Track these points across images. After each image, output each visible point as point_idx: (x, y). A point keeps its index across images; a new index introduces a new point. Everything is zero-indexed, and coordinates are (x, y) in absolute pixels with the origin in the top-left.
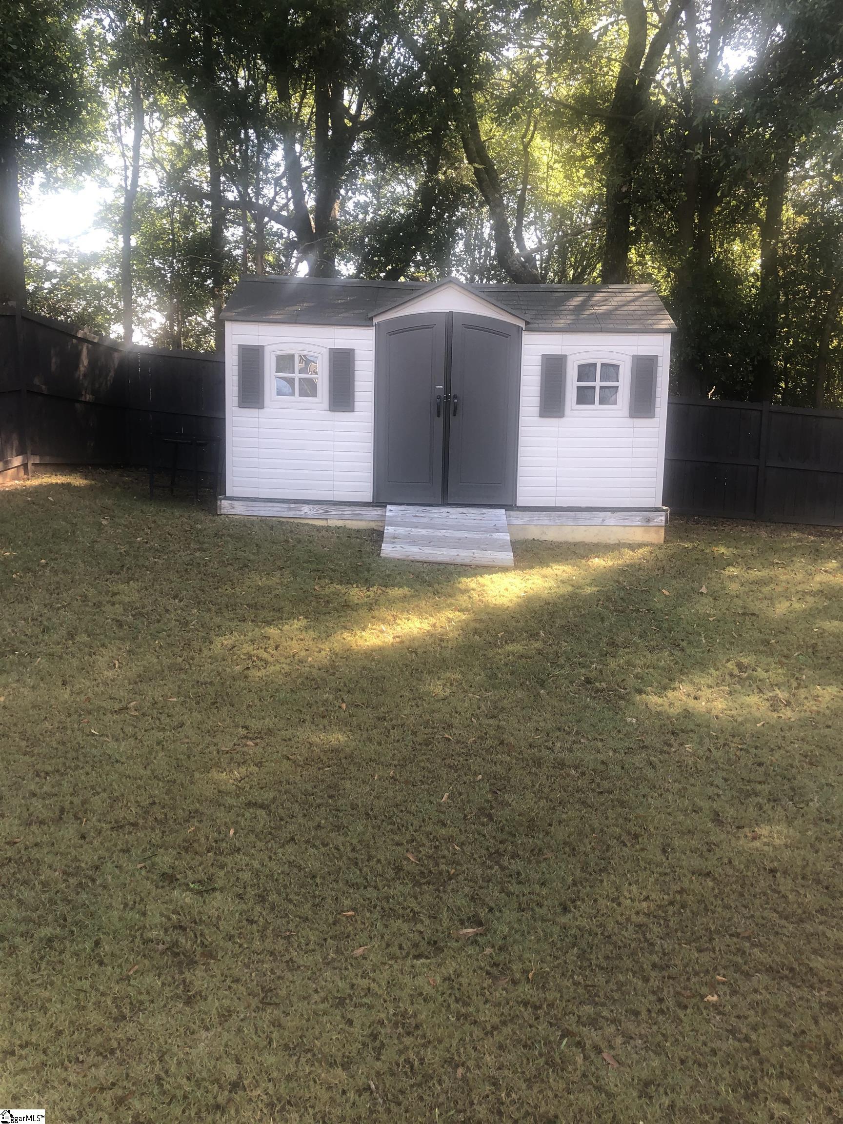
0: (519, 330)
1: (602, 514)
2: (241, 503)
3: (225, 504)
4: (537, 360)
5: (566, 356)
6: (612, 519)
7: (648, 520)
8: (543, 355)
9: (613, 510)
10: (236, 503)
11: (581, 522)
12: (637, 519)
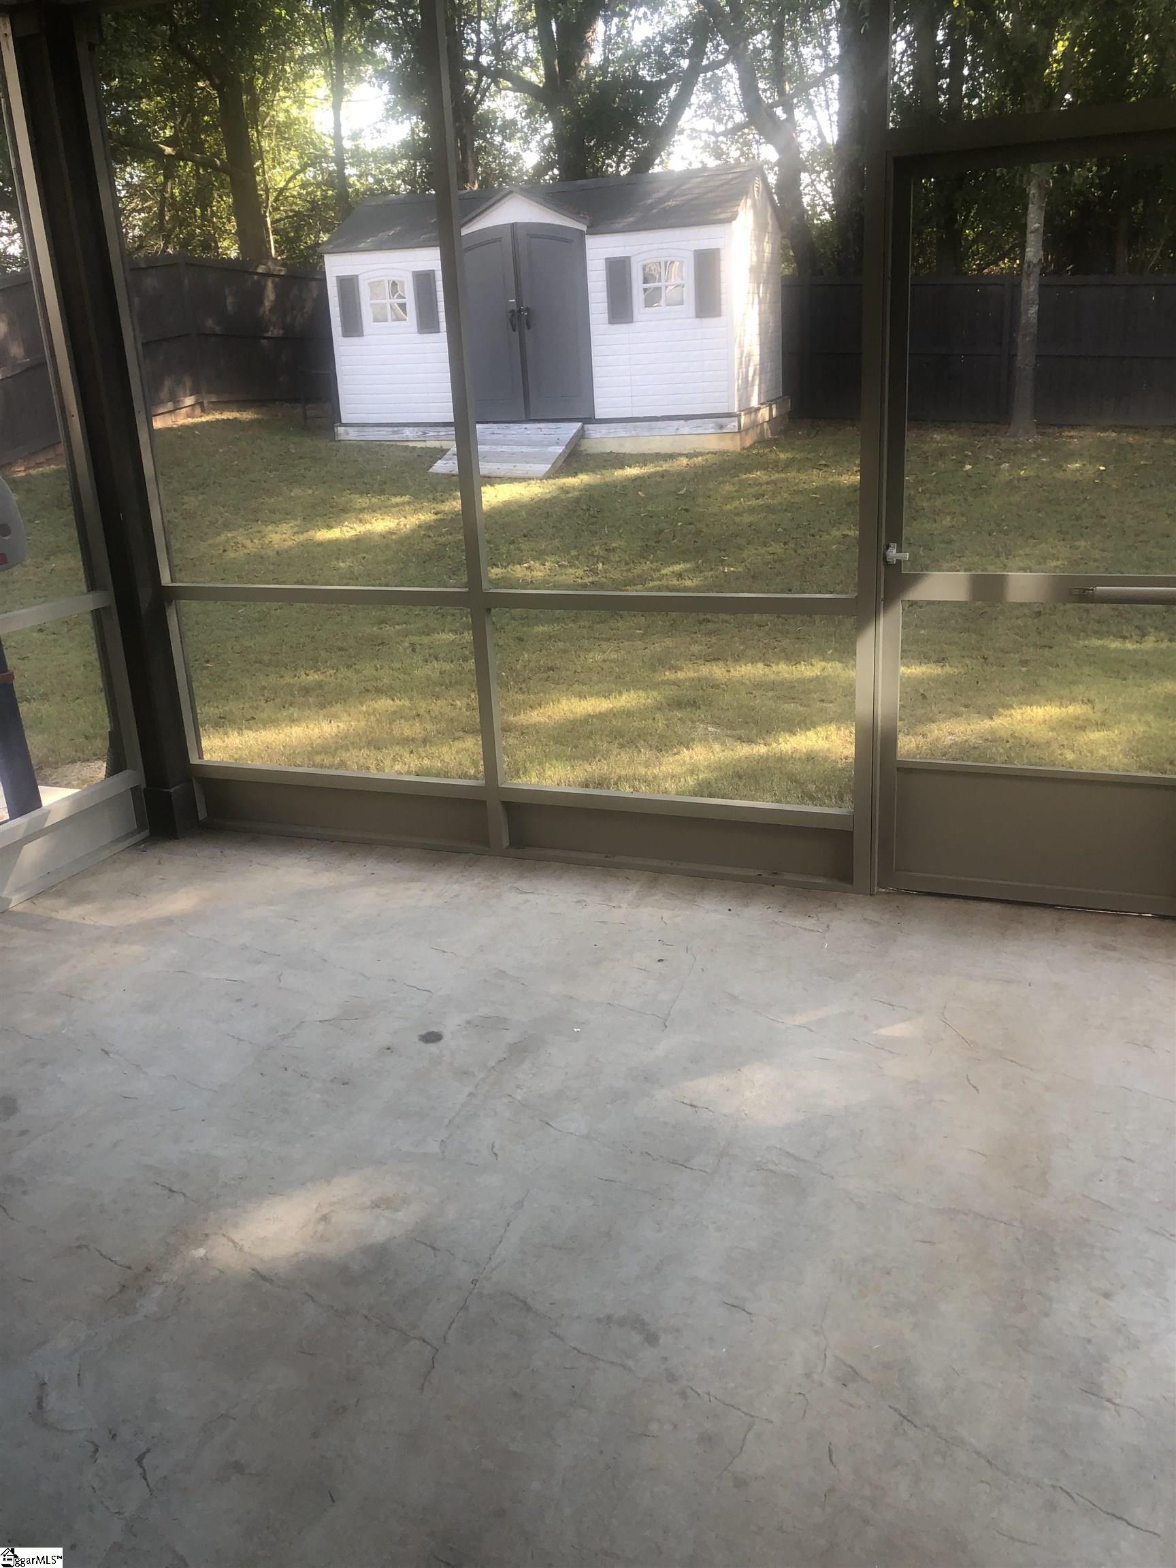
0: (582, 235)
1: (676, 423)
2: (353, 429)
3: (341, 430)
4: (602, 265)
5: (629, 258)
6: (686, 428)
7: (721, 427)
8: (606, 259)
9: (687, 418)
10: (350, 430)
11: (656, 432)
12: (710, 426)
